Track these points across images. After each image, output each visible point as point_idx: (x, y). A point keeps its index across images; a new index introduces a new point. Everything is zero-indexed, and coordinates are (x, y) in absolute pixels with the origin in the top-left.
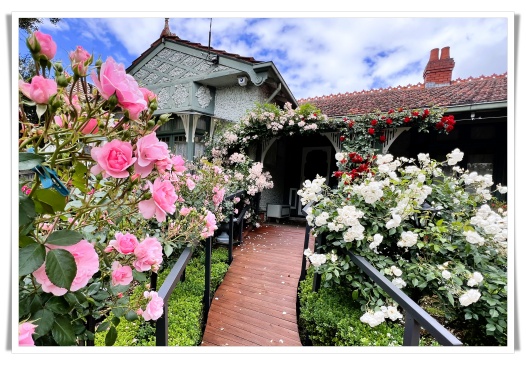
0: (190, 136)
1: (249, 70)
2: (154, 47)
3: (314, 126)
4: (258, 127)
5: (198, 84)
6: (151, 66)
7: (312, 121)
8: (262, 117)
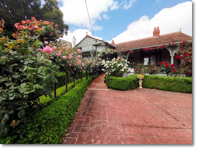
0: (92, 56)
1: (102, 42)
2: (85, 38)
5: (93, 45)
6: (84, 42)
8: (104, 52)
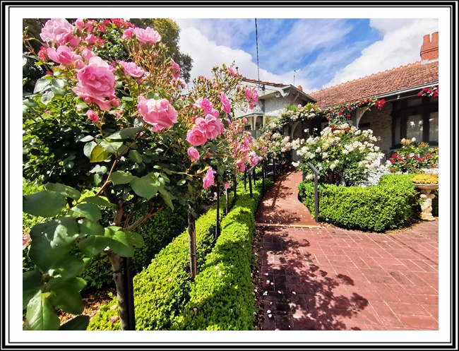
0: (253, 127)
1: (280, 89)
3: (313, 115)
4: (286, 118)
7: (313, 112)
8: (287, 114)
